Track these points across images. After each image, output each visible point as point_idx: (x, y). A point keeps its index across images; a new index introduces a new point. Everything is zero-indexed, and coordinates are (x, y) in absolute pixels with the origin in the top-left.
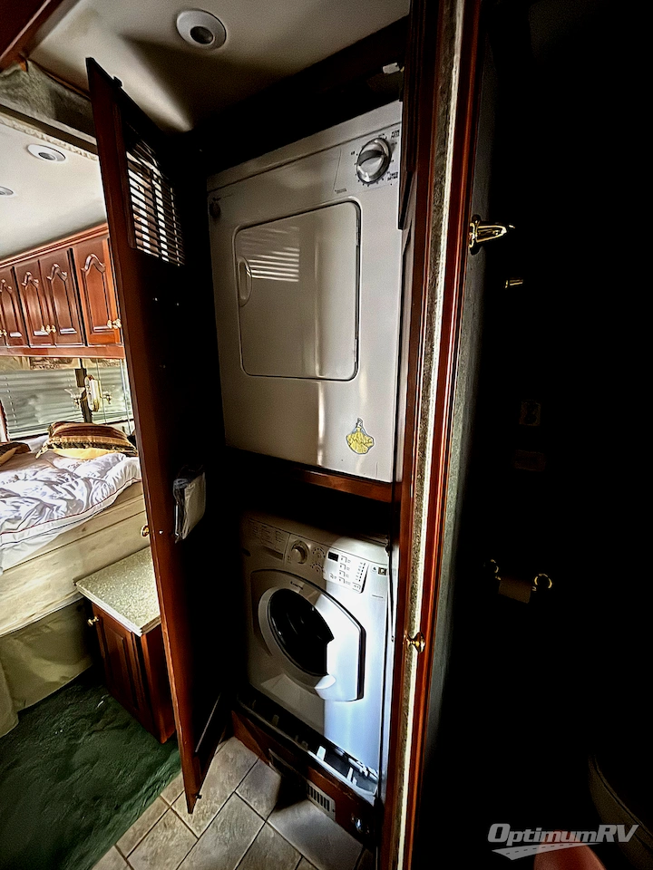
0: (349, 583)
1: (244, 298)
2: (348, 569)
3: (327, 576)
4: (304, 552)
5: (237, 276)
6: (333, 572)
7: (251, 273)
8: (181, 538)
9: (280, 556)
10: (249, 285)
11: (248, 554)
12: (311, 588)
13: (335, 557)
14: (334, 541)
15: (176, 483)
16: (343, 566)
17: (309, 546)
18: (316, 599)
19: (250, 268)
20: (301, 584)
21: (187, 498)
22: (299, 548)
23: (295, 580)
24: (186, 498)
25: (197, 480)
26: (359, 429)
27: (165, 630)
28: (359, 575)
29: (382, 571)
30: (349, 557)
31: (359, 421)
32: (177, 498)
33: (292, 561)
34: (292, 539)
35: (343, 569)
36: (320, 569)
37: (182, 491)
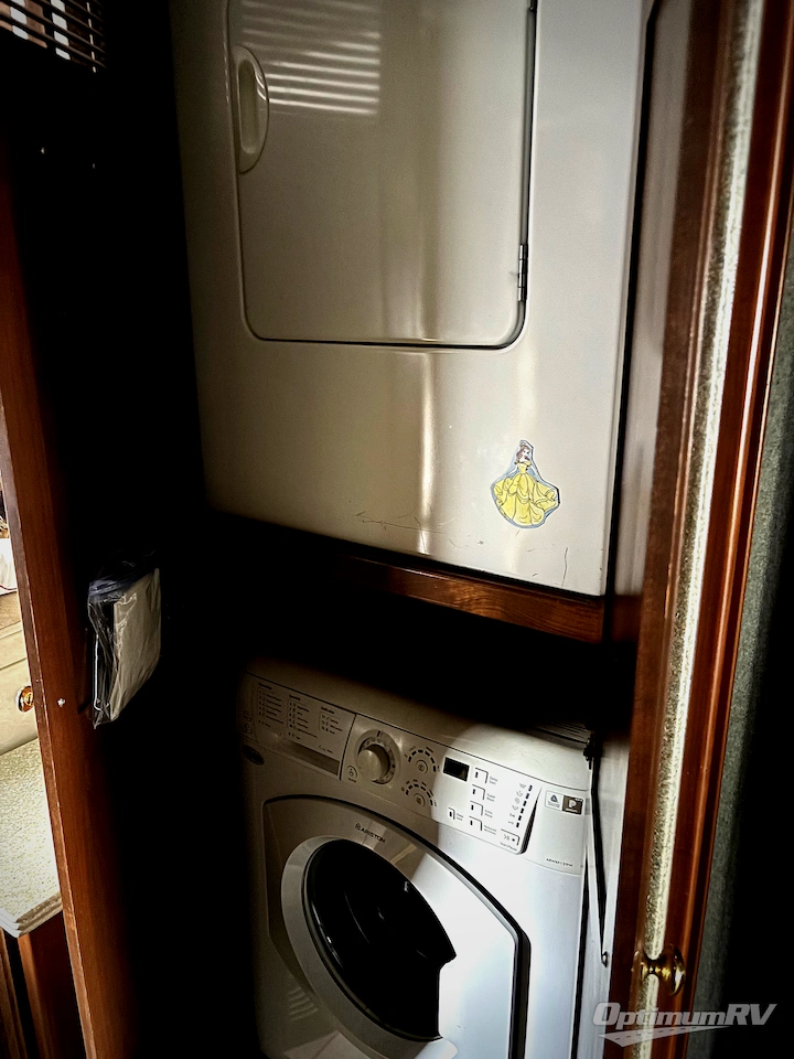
0: (493, 832)
1: (249, 150)
2: (491, 798)
3: (441, 814)
4: (386, 757)
5: (233, 96)
6: (455, 804)
7: (267, 93)
8: (106, 718)
9: (331, 765)
10: (262, 120)
11: (259, 760)
12: (403, 840)
13: (459, 770)
14: (458, 733)
15: (96, 592)
16: (479, 792)
17: (400, 745)
18: (415, 863)
19: (265, 81)
20: (380, 829)
21: (120, 625)
22: (374, 748)
23: (365, 821)
24: (117, 626)
25: (140, 586)
26: (522, 467)
27: (71, 926)
28: (518, 813)
29: (572, 803)
30: (493, 771)
31: (523, 446)
32: (97, 625)
33: (360, 778)
34: (360, 729)
35: (478, 796)
36: (423, 795)
37: (108, 610)
